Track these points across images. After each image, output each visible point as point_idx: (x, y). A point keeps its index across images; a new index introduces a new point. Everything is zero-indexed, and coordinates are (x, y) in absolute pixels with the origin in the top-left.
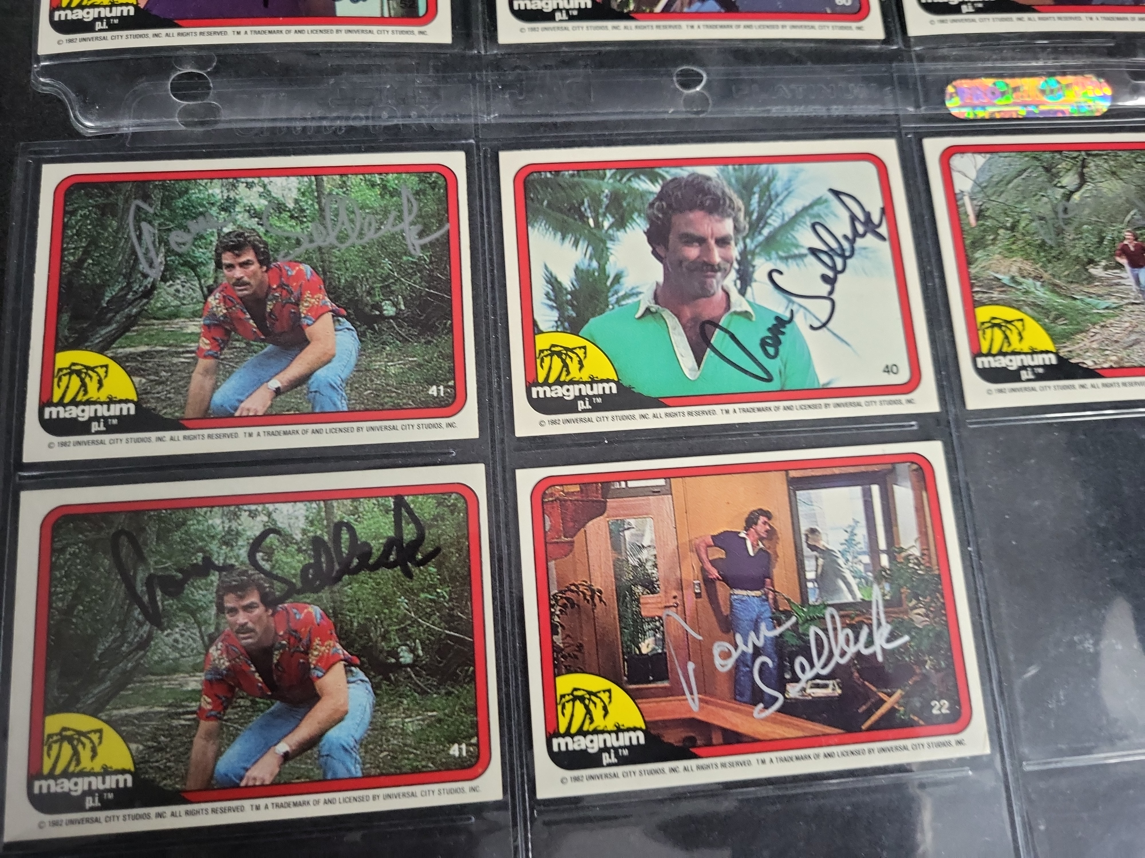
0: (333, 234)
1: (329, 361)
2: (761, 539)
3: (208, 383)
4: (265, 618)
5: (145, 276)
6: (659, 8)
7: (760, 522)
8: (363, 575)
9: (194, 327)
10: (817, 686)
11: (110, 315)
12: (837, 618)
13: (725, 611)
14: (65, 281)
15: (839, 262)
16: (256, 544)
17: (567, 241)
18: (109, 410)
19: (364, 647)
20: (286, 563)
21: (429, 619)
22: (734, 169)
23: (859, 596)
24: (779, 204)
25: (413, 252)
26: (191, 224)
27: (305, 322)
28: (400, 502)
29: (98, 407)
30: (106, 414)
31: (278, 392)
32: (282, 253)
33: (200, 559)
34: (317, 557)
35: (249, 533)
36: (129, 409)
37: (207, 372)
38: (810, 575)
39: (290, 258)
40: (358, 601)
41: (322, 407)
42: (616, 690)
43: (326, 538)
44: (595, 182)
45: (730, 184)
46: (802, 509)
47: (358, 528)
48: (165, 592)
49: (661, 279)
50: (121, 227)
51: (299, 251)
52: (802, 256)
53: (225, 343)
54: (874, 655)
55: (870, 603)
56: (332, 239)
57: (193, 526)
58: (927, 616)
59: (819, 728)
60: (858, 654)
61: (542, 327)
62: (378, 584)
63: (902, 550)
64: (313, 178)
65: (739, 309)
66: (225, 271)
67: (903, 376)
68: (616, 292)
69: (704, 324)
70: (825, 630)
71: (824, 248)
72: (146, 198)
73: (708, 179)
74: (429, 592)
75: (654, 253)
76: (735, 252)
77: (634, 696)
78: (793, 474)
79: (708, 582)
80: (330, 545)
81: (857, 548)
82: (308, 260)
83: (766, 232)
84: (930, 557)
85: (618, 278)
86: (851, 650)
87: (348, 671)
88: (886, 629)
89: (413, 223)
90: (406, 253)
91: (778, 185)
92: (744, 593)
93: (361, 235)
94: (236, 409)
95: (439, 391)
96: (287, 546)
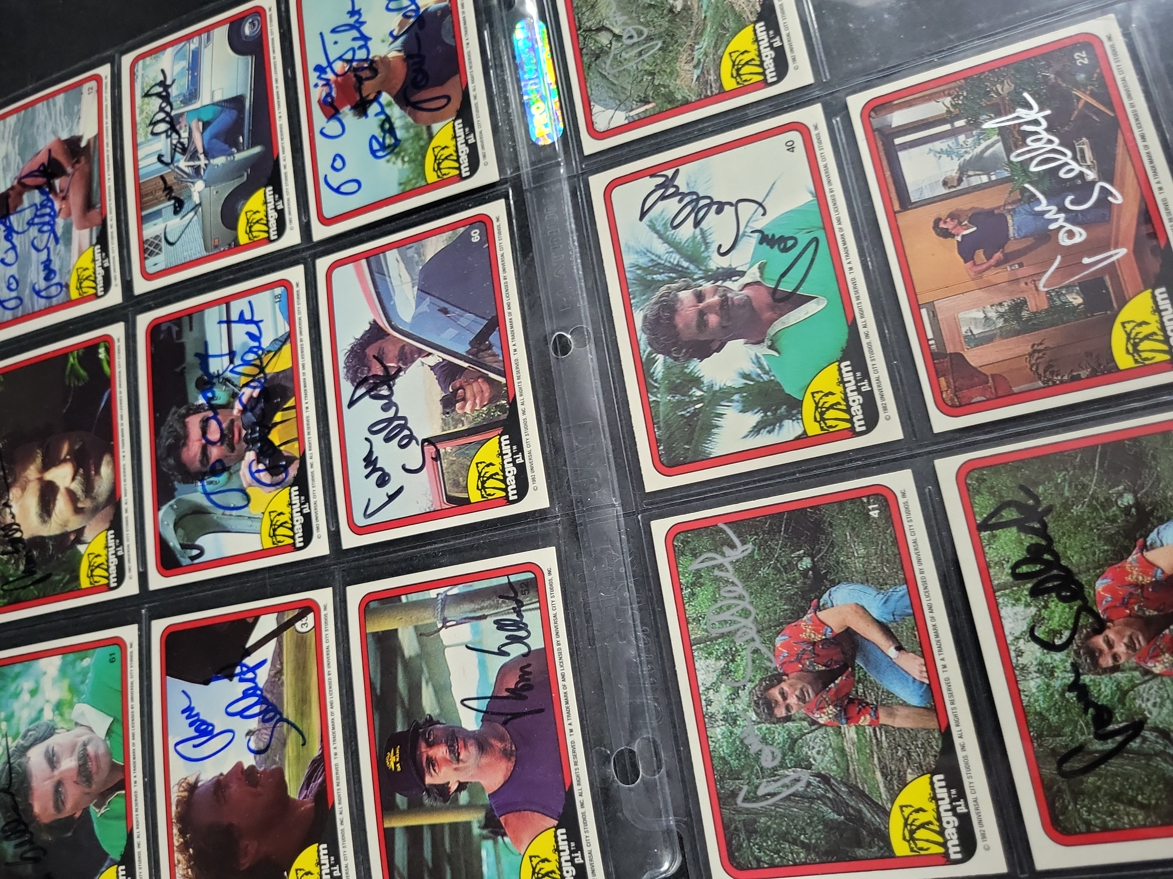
0: (744, 622)
1: (863, 608)
2: (960, 223)
3: (902, 711)
4: (1116, 628)
5: (809, 784)
6: (503, 380)
7: (945, 227)
8: (1058, 548)
9: (850, 732)
10: (1083, 157)
11: (851, 811)
12: (1019, 151)
13: (1030, 241)
14: (825, 858)
15: (702, 203)
16: (1048, 646)
17: (718, 423)
18: (943, 799)
19: (1126, 537)
20: (1060, 617)
21: (1087, 486)
22: (634, 298)
23: (996, 138)
24: (660, 257)
25: (749, 551)
26: (753, 750)
27: (829, 634)
28: (984, 526)
29: (941, 809)
30: (947, 800)
31: (899, 648)
32: (768, 664)
33: (1072, 695)
34: (1049, 591)
35: (1038, 654)
36: (939, 781)
37: (891, 715)
38: (985, 179)
39: (772, 658)
40: (1083, 549)
41: (907, 607)
42: (1121, 317)
43: (1029, 585)
44: (662, 409)
45: (647, 299)
46: (927, 195)
47: (1014, 560)
48: (1109, 722)
49: (742, 341)
50: (765, 813)
51: (764, 649)
52: (703, 232)
53: (861, 702)
54: (1046, 117)
55: (999, 128)
56: (749, 622)
57: (1041, 705)
58: (1002, 82)
59: (1120, 150)
60: (1047, 130)
61: (799, 431)
62: (1064, 534)
63: (949, 112)
64: (694, 647)
65: (758, 274)
66: (793, 712)
67: (795, 136)
68: (759, 375)
69: (775, 300)
70: (1032, 159)
71: (693, 215)
72: (734, 794)
73: (645, 317)
74: (1063, 489)
75: (718, 350)
76: (707, 286)
77: (1123, 302)
78: (897, 207)
79: (1007, 259)
80: (1035, 581)
81: (953, 146)
82: (771, 640)
83: (685, 264)
84: (950, 89)
85: (745, 376)
86: (1046, 136)
87: (1152, 547)
88: (1021, 112)
89: (723, 555)
90: (751, 556)
91: (643, 261)
92: (1011, 229)
93: (741, 597)
94: (923, 683)
95: (874, 509)
96: (1044, 618)
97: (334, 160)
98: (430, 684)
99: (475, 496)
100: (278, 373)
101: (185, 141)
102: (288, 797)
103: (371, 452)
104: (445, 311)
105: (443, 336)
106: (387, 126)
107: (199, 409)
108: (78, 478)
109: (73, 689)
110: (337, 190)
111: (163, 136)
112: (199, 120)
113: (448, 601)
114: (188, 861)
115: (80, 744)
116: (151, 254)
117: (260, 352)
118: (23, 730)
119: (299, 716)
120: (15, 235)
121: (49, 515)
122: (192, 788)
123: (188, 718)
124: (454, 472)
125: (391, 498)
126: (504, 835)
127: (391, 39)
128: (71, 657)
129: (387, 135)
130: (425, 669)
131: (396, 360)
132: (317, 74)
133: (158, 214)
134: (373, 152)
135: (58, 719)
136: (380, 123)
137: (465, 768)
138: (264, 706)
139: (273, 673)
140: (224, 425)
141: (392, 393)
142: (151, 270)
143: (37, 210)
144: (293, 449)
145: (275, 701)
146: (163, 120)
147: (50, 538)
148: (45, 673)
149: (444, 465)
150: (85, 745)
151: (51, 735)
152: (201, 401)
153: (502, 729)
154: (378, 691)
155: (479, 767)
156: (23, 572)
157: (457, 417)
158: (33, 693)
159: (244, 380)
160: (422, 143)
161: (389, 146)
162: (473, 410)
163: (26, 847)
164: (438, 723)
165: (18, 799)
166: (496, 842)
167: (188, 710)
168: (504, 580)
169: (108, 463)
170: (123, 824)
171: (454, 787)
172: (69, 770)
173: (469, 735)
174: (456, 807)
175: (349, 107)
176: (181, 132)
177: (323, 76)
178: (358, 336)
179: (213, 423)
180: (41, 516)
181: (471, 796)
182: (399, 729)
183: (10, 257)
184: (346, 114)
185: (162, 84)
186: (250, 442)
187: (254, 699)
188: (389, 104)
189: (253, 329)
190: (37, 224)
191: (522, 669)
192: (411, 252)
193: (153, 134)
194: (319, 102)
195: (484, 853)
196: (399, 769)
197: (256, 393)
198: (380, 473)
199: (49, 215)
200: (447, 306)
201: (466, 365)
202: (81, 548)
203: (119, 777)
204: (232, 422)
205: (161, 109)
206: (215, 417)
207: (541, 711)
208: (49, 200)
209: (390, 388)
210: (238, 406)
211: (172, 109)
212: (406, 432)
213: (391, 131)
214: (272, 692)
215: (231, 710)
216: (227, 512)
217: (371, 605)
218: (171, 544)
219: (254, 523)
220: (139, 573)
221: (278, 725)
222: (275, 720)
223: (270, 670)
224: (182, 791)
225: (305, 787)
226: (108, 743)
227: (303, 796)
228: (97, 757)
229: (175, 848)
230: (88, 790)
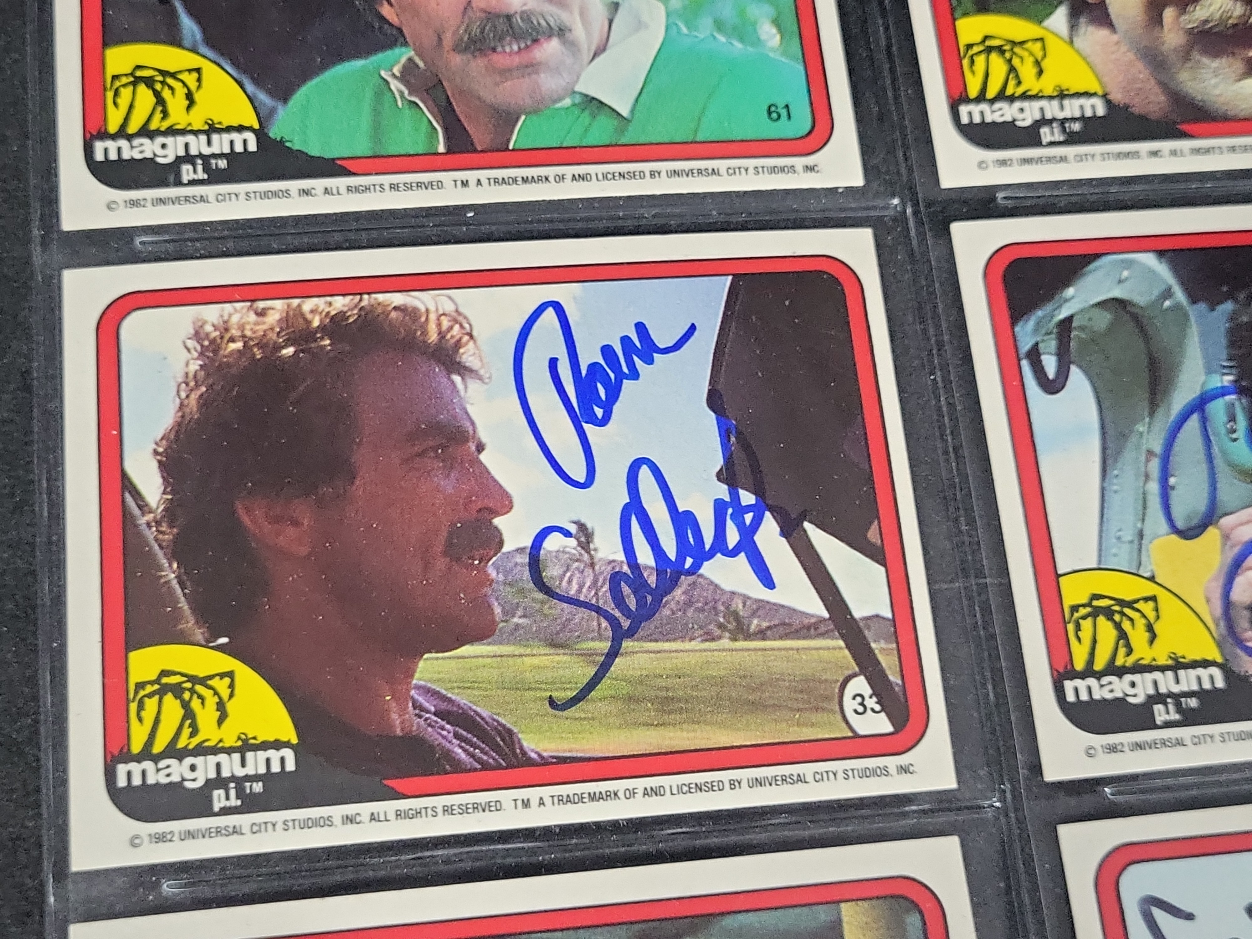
102: (418, 656)
115: (565, 17)
119: (625, 689)
122: (447, 358)
123: (626, 340)
138: (652, 580)
139: (738, 605)
145: (666, 612)
150: (562, 32)
167: (644, 344)
170: (363, 147)
187: (670, 549)
203: (480, 137)
214: (689, 603)
215: (645, 474)
216: (1155, 466)
217: (913, 920)
218: (1070, 291)
219: (1126, 548)
220: (992, 190)
221: (604, 624)
222: (617, 614)
223: (746, 598)
224: (439, 325)
225: (444, 706)
226: (567, 102)
227: (421, 699)
228: (532, 67)
229: (295, 302)
230: (448, 40)
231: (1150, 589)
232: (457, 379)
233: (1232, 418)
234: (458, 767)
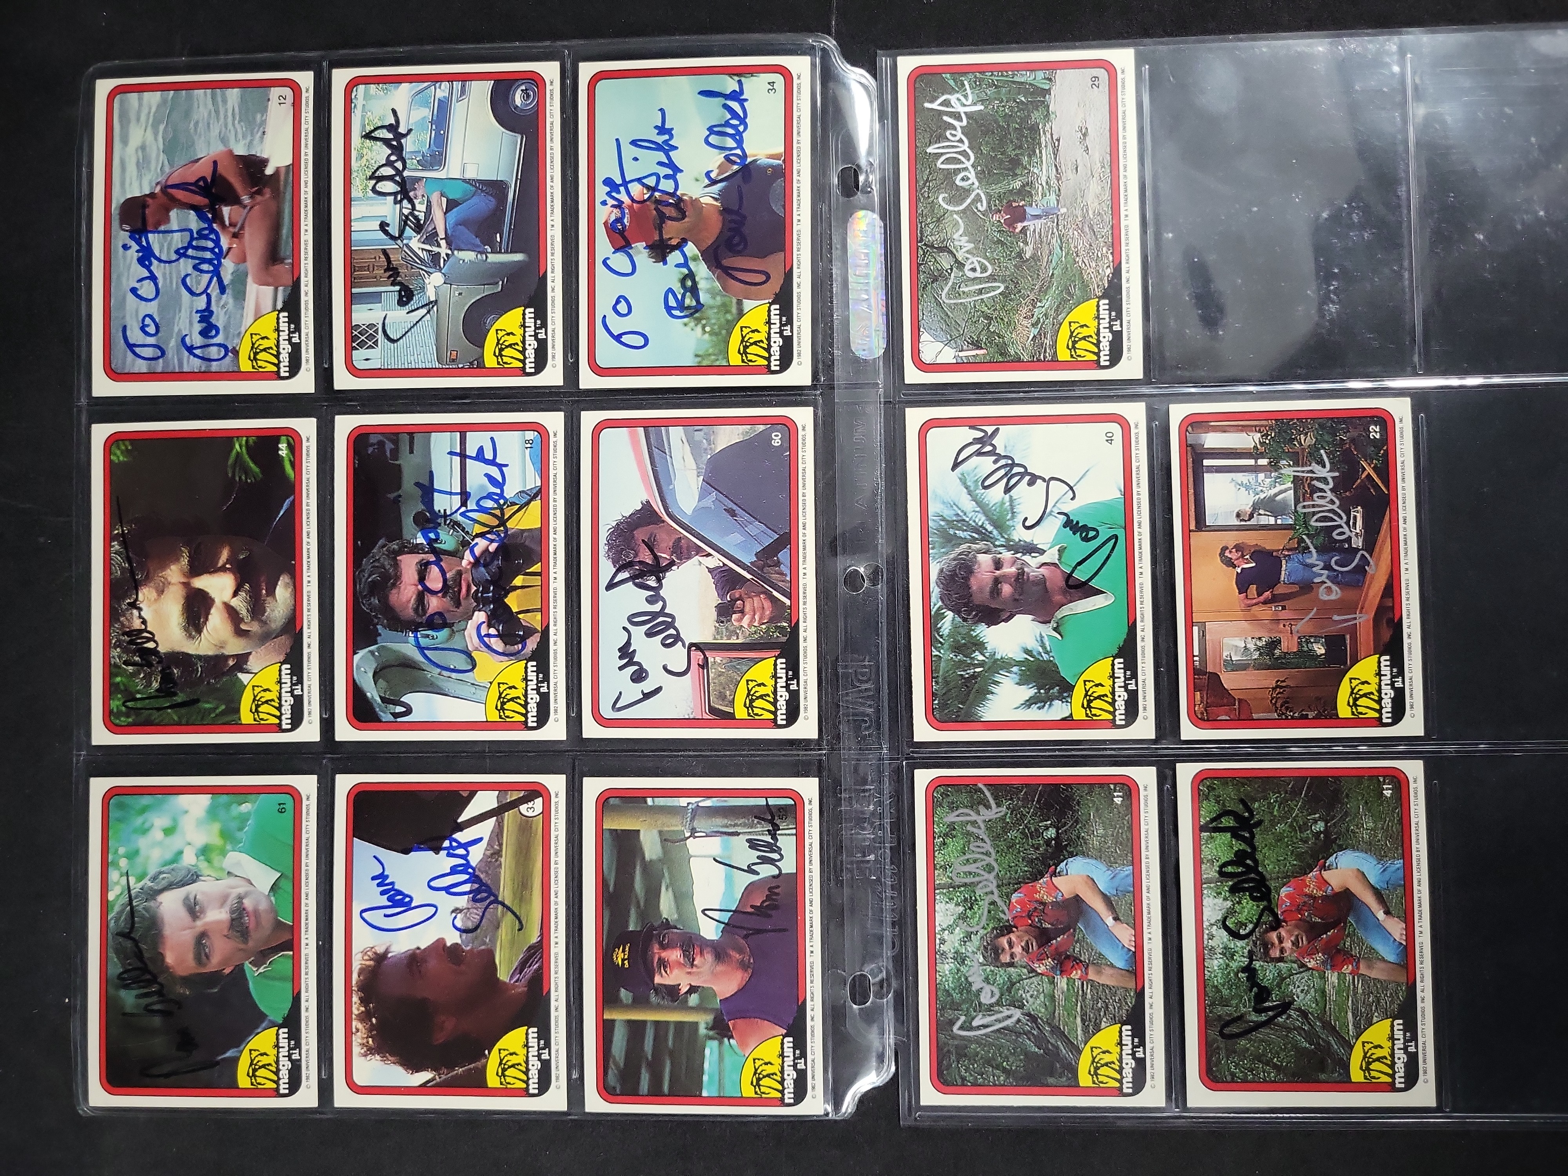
0: (986, 875)
1: (1093, 880)
2: (1243, 556)
3: (1108, 971)
4: (1288, 928)
5: (1019, 1021)
6: (787, 602)
7: (1230, 556)
8: (1259, 856)
9: (1062, 983)
10: (1355, 524)
11: (1050, 1047)
12: (1305, 503)
13: (1295, 588)
14: (1021, 1082)
15: (1016, 470)
16: (1234, 934)
17: (994, 690)
18: (1127, 1045)
19: (1312, 856)
20: (1249, 913)
21: (1293, 809)
22: (933, 548)
23: (1290, 485)
24: (965, 514)
25: (1002, 814)
26: (974, 988)
27: (1060, 898)
28: (1205, 828)
29: (1124, 1053)
30: (1130, 1046)
31: (1116, 919)
32: (1002, 916)
33: (1243, 975)
34: (1244, 890)
35: (1225, 940)
36: (1127, 1030)
37: (1099, 973)
38: (1272, 521)
39: (1007, 911)
40: (1279, 861)
41: (1129, 886)
42: (1351, 673)
43: (1231, 883)
44: (942, 664)
45: (946, 553)
46: (1221, 522)
47: (1224, 860)
48: (1266, 1000)
49: (1031, 617)
50: (977, 1040)
51: (1000, 902)
52: (1011, 500)
53: (1075, 959)
54: (1333, 478)
55: (1294, 476)
56: (991, 877)
57: (1218, 980)
58: (1306, 434)
59: (1385, 526)
60: (1331, 490)
61: (1067, 714)
62: (1266, 845)
63: (1255, 447)
64: (937, 891)
65: (1057, 557)
66: (1016, 960)
67: (1115, 428)
68: (1040, 653)
69: (1070, 587)
70: (1314, 514)
71: (1005, 480)
72: (952, 1023)
73: (941, 570)
74: (1273, 809)
75: (1007, 620)
76: (1007, 555)
77: (1355, 661)
78: (1193, 527)
79: (1274, 599)
80: (1236, 880)
81: (1253, 482)
82: (1008, 896)
83: (990, 528)
84: (1262, 426)
85: (1027, 652)
86: (1329, 495)
87: (1329, 868)
88: (1315, 467)
89: (978, 813)
90: (1003, 819)
91: (948, 513)
92: (1283, 573)
93: (987, 854)
94: (1129, 950)
95: (1118, 796)
96: (1236, 912)
97: (618, 302)
98: (670, 890)
99: (741, 713)
100: (523, 531)
101: (422, 216)
102: (498, 979)
103: (628, 643)
104: (732, 513)
105: (726, 539)
106: (689, 283)
107: (416, 549)
108: (242, 594)
109: (226, 834)
110: (618, 338)
111: (391, 199)
112: (442, 195)
113: (697, 811)
114: (370, 1031)
115: (233, 896)
116: (362, 345)
117: (502, 502)
118: (152, 871)
119: (517, 900)
120: (155, 262)
121: (199, 631)
122: (380, 958)
123: (379, 885)
124: (721, 684)
125: (647, 696)
126: (731, 1037)
127: (707, 182)
128: (224, 798)
129: (688, 294)
130: (666, 874)
131: (669, 552)
132: (608, 189)
133: (376, 298)
134: (669, 309)
135: (203, 866)
136: (682, 277)
137: (698, 973)
138: (476, 886)
139: (488, 853)
140: (448, 575)
141: (661, 586)
142: (360, 365)
143: (192, 238)
144: (534, 620)
145: (489, 882)
146: (390, 178)
147: (199, 657)
148: (186, 812)
149: (711, 675)
150: (240, 898)
151: (194, 882)
152: (420, 540)
153: (743, 942)
154: (611, 888)
155: (714, 975)
156: (157, 690)
157: (732, 628)
158: (169, 831)
159: (478, 529)
160: (729, 317)
161: (689, 308)
162: (750, 625)
163: (155, 998)
164: (676, 928)
165: (143, 947)
166: (721, 1043)
167: (381, 878)
168: (762, 802)
169: (286, 585)
170: (289, 986)
171: (684, 989)
172: (218, 922)
173: (705, 944)
174: (684, 1006)
175: (644, 244)
176: (416, 202)
177: (614, 194)
178: (627, 515)
179: (434, 570)
180: (186, 629)
181: (701, 998)
182: (631, 928)
183: (147, 289)
184: (639, 252)
185: (392, 128)
186: (481, 602)
187: (466, 877)
188: (695, 259)
189: (494, 472)
190: (193, 258)
191: (770, 889)
192: (698, 436)
193: (374, 190)
194: (606, 224)
195: (707, 1052)
196: (627, 965)
197: (493, 547)
198: (636, 667)
199: (212, 250)
200: (735, 507)
201: (749, 576)
202: (244, 677)
203: (287, 937)
204: (460, 573)
205: (389, 163)
206: (437, 563)
207: (785, 930)
208: (212, 231)
209: (659, 580)
210: (468, 557)
211: (404, 167)
212: (672, 631)
213: (694, 291)
214: (487, 873)
215: (434, 884)
216: (445, 673)
217: (612, 801)
218: (369, 694)
219: (478, 691)
220: (322, 719)
221: (491, 906)
222: (488, 901)
223: (486, 849)
224: (367, 960)
225: (518, 971)
226: (273, 898)
227: (515, 979)
228: (256, 912)
229: (354, 1016)
230: (242, 946)
231: (495, 684)
232: (390, 955)
233: (427, 636)
234: (540, 968)
